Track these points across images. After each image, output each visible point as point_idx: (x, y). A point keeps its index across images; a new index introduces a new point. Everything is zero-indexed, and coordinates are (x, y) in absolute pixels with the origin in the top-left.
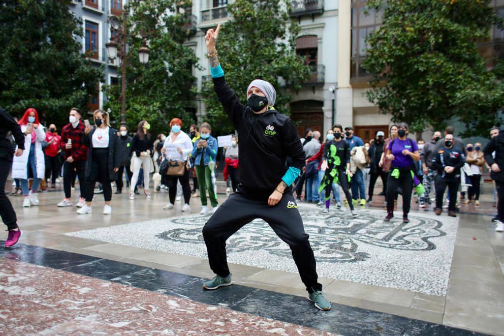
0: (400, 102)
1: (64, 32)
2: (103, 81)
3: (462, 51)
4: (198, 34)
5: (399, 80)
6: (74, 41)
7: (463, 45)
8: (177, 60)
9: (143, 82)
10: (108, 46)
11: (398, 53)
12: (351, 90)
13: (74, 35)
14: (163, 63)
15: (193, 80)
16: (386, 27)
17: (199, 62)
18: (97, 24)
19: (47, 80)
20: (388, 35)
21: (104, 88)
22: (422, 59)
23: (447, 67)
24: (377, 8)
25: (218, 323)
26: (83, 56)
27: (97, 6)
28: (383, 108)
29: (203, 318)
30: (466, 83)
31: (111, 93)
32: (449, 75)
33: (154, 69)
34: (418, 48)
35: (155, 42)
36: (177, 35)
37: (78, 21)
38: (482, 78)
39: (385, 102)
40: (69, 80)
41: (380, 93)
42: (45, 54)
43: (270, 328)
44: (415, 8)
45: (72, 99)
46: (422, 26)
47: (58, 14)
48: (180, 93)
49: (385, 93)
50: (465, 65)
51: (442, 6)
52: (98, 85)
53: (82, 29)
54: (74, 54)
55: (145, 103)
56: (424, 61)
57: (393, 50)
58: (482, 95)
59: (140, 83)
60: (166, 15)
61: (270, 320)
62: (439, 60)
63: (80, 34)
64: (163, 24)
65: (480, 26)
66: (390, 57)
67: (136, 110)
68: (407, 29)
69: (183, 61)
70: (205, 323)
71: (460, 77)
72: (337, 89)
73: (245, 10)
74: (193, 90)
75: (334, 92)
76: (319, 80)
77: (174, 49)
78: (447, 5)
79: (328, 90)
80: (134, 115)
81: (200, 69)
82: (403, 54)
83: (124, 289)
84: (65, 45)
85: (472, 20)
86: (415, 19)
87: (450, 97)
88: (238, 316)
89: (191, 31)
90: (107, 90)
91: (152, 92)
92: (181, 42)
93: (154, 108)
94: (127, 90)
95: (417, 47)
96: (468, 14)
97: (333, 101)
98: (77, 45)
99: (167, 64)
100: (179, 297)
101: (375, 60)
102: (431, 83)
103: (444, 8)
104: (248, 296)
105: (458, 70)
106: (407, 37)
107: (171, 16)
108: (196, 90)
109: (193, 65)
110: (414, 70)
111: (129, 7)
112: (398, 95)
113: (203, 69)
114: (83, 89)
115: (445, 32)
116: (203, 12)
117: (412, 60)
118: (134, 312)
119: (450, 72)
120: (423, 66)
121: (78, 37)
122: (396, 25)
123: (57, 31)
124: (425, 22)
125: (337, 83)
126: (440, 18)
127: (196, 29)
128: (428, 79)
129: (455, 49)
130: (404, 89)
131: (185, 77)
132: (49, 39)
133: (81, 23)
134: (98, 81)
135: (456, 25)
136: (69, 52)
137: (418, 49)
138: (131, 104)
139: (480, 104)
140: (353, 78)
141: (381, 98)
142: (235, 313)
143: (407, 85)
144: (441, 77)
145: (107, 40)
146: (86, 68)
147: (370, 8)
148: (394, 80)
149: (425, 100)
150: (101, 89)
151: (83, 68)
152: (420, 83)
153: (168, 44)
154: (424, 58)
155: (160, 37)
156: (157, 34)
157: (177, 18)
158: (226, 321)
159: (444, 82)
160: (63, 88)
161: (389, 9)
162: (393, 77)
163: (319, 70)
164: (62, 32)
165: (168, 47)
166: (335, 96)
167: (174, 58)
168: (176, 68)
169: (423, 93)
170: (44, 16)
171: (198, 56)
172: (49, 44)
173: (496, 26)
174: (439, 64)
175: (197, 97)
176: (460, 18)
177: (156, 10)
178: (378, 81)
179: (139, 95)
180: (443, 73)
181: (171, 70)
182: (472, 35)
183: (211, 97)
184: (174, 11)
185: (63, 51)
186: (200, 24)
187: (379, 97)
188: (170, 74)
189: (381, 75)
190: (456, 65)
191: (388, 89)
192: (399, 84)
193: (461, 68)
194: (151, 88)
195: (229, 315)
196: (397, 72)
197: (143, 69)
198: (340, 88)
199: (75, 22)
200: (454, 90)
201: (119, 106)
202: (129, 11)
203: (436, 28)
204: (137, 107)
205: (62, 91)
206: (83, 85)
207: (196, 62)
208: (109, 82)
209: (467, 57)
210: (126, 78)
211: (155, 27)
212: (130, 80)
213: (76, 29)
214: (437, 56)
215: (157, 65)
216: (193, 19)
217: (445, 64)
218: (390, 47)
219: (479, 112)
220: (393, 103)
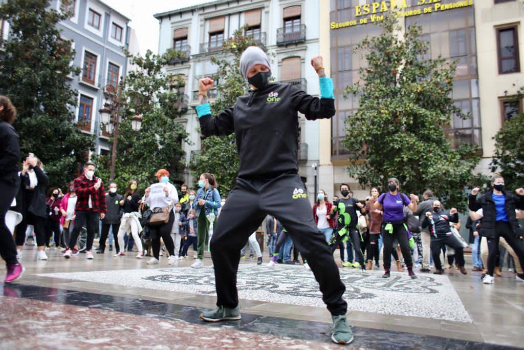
0: (378, 177)
1: (58, 101)
2: (93, 150)
3: (431, 132)
4: (189, 112)
5: (376, 156)
6: (68, 110)
7: (431, 127)
8: (168, 134)
9: (134, 152)
10: (101, 111)
11: (374, 132)
12: (331, 167)
13: (68, 105)
14: (153, 135)
15: (182, 154)
16: (364, 109)
17: (189, 137)
18: (92, 99)
19: (35, 145)
20: (366, 115)
21: (93, 157)
22: (396, 138)
23: (419, 145)
24: (354, 93)
25: (225, 341)
26: (75, 125)
27: (93, 83)
28: (363, 184)
29: (205, 336)
30: (436, 160)
31: (100, 163)
32: (421, 152)
33: (145, 141)
34: (393, 128)
35: (148, 116)
36: (168, 111)
37: (73, 93)
38: (449, 156)
39: (364, 178)
40: (59, 147)
41: (359, 169)
42: (36, 120)
43: (289, 344)
44: (388, 94)
45: (60, 165)
46: (395, 109)
47: (54, 85)
48: (169, 165)
49: (364, 169)
50: (434, 145)
51: (410, 94)
52: (88, 153)
53: (76, 100)
54: (67, 122)
55: (134, 173)
56: (399, 139)
57: (370, 129)
58: (452, 171)
59: (131, 153)
60: (160, 92)
61: (287, 338)
62: (412, 139)
63: (74, 104)
64: (157, 100)
65: (443, 112)
66: (368, 135)
67: (124, 179)
68: (382, 111)
69: (175, 135)
70: (208, 341)
71: (431, 154)
72: (319, 166)
73: (235, 89)
74: (182, 161)
75: (316, 168)
76: (302, 157)
77: (165, 123)
78: (415, 93)
79: (311, 166)
80: (122, 184)
81: (189, 144)
82: (379, 133)
83: (106, 313)
84: (59, 113)
85: (436, 107)
86: (388, 103)
87: (423, 173)
88: (248, 336)
89: (182, 108)
90: (97, 159)
91: (142, 163)
92: (173, 118)
93: (143, 177)
94: (116, 160)
95: (391, 127)
96: (432, 102)
97: (316, 177)
98: (70, 114)
99: (158, 137)
100: (172, 320)
101: (354, 138)
102: (405, 159)
103: (412, 95)
104: (256, 321)
105: (428, 149)
106: (382, 118)
107: (165, 93)
108: (185, 161)
109: (183, 140)
110: (390, 148)
111: (125, 83)
112: (376, 171)
113: (192, 144)
114: (72, 156)
115: (416, 116)
116: (195, 92)
117: (387, 138)
118: (117, 331)
119: (422, 150)
120: (397, 144)
121: (73, 107)
122: (372, 108)
123: (51, 99)
124: (397, 106)
125: (319, 161)
126: (409, 103)
127: (187, 107)
128: (403, 156)
129: (424, 130)
130: (381, 165)
131: (174, 150)
132: (42, 107)
133: (76, 95)
134: (88, 150)
135: (424, 110)
136: (62, 120)
137: (392, 130)
138: (120, 173)
139: (450, 179)
140: (334, 156)
141: (361, 174)
142: (243, 333)
143: (384, 161)
144: (414, 155)
145: (101, 106)
146: (77, 136)
147: (348, 93)
148: (372, 156)
149: (401, 175)
150: (90, 158)
151: (73, 136)
152: (396, 159)
153: (160, 118)
154: (398, 137)
155: (152, 112)
156: (149, 109)
157: (171, 95)
158: (233, 339)
159: (417, 158)
160: (51, 154)
161: (364, 95)
162: (371, 154)
163: (302, 148)
164: (56, 101)
165: (160, 121)
166: (318, 173)
167: (165, 132)
168: (166, 141)
169: (399, 169)
170: (40, 84)
171: (187, 131)
172: (41, 112)
173: (455, 114)
174: (412, 143)
175: (185, 170)
176: (426, 104)
177: (151, 87)
178: (357, 158)
179: (128, 165)
180: (416, 150)
181: (161, 143)
182: (438, 119)
183: (199, 169)
184: (168, 89)
185: (55, 119)
186: (190, 102)
187: (359, 173)
188: (160, 147)
189: (360, 152)
190: (426, 144)
191: (366, 165)
192: (377, 160)
193: (431, 146)
194: (141, 159)
195: (237, 334)
196: (374, 149)
197: (134, 141)
198: (322, 165)
199: (70, 93)
200: (426, 166)
201: (107, 175)
202: (124, 87)
203: (407, 111)
204: (126, 175)
205: (50, 157)
206: (73, 153)
207: (186, 137)
208: (99, 152)
209: (435, 137)
210: (117, 148)
211: (148, 102)
212: (120, 151)
213: (70, 100)
214: (410, 136)
215: (148, 137)
216: (185, 98)
217: (416, 143)
218: (368, 127)
219: (449, 186)
220: (371, 178)
